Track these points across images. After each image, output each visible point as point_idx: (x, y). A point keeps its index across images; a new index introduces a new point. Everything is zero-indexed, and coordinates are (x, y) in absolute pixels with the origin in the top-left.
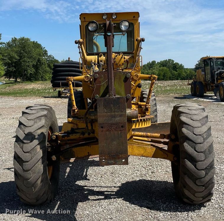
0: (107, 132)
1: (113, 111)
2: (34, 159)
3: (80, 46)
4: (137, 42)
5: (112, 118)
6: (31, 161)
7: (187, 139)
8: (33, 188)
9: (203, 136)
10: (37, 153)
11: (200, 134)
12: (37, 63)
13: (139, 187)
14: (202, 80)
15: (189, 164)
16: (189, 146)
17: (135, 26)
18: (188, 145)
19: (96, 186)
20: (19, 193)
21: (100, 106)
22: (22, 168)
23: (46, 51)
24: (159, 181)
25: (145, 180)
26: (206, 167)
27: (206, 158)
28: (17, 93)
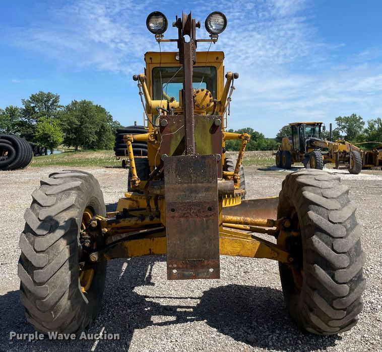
0: (182, 219)
1: (193, 180)
2: (53, 263)
3: (140, 83)
4: (227, 79)
5: (191, 192)
6: (48, 267)
7: (318, 229)
8: (52, 312)
9: (344, 224)
10: (59, 253)
11: (341, 221)
12: (100, 130)
13: (228, 298)
14: (289, 149)
15: (321, 272)
16: (321, 243)
17: (218, 71)
18: (320, 241)
19: (162, 296)
20: (29, 320)
21: (169, 172)
22: (33, 278)
23: (111, 116)
24: (258, 287)
25: (237, 285)
26: (352, 279)
27: (351, 263)
28: (76, 163)
